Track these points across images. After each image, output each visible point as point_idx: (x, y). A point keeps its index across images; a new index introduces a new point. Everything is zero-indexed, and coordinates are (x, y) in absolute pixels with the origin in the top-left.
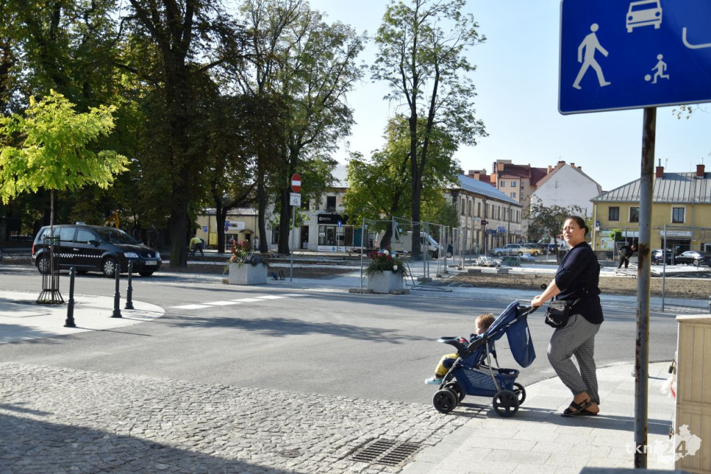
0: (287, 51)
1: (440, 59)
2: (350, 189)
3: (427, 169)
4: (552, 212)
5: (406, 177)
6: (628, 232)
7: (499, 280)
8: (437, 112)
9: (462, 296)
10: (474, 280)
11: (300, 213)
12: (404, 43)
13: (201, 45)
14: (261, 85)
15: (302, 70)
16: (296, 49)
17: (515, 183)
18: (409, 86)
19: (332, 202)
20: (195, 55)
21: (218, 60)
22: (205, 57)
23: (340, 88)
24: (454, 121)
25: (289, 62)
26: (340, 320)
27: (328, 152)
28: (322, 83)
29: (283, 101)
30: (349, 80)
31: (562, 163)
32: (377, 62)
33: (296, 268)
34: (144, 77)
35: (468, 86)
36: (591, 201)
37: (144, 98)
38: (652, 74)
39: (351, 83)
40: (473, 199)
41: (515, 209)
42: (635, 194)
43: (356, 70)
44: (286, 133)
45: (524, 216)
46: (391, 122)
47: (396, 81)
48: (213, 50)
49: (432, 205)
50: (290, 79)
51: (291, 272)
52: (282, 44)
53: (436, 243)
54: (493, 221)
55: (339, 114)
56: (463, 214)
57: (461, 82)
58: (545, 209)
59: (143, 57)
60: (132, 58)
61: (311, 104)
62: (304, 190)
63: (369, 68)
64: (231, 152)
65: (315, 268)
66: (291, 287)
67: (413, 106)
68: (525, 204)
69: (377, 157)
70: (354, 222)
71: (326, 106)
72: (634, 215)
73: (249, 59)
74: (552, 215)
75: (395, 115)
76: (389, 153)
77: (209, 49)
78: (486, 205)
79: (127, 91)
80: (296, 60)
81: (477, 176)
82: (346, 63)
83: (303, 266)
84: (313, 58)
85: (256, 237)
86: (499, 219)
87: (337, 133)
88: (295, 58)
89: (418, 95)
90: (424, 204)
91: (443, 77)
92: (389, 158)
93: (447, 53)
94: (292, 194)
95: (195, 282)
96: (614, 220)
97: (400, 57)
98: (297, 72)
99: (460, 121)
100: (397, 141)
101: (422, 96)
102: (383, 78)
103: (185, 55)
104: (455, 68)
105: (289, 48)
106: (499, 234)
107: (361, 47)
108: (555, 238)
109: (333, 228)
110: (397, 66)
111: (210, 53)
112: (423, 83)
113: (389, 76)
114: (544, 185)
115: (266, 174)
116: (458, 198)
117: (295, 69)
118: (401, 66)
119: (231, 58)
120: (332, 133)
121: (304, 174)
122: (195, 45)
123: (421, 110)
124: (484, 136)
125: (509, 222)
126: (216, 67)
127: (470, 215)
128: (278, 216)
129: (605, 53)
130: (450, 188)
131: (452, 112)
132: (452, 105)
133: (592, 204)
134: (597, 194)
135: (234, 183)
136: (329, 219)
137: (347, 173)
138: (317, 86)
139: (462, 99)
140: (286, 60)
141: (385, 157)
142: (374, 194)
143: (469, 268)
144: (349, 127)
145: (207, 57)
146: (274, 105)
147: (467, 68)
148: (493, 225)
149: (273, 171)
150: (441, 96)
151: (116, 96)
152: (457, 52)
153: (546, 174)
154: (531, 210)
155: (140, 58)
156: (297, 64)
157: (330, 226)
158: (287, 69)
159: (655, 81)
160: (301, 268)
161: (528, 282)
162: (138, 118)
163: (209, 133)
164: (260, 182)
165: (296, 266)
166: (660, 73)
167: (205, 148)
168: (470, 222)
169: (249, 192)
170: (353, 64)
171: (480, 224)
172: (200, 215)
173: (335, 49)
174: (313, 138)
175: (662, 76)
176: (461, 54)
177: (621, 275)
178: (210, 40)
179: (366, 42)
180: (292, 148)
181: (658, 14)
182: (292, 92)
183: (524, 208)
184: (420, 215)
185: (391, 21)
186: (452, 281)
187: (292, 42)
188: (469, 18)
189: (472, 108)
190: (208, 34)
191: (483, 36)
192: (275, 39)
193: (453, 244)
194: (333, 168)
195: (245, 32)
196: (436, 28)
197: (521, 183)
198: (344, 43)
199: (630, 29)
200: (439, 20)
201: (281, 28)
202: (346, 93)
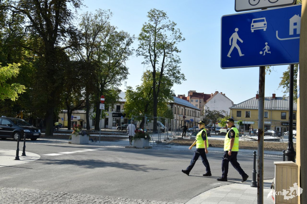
0: (100, 43)
1: (166, 47)
2: (127, 102)
3: (160, 93)
4: (213, 113)
5: (151, 97)
6: (245, 122)
7: (191, 142)
8: (164, 70)
9: (175, 149)
10: (180, 142)
11: (104, 112)
12: (150, 41)
13: (61, 39)
14: (88, 57)
15: (106, 51)
16: (104, 42)
17: (197, 100)
18: (153, 58)
19: (119, 108)
20: (58, 43)
21: (69, 45)
22: (63, 44)
23: (123, 59)
24: (172, 74)
26: (121, 161)
27: (117, 86)
28: (115, 56)
29: (97, 64)
30: (127, 55)
31: (217, 92)
32: (139, 48)
33: (102, 137)
34: (35, 52)
35: (178, 59)
36: (229, 108)
37: (36, 61)
38: (263, 51)
39: (127, 57)
40: (180, 107)
41: (197, 111)
43: (130, 51)
44: (99, 78)
45: (201, 115)
46: (145, 74)
47: (147, 56)
48: (67, 42)
49: (162, 110)
50: (101, 54)
51: (100, 139)
52: (98, 39)
53: (164, 126)
54: (188, 116)
55: (122, 70)
56: (175, 113)
57: (175, 57)
58: (210, 111)
59: (35, 44)
60: (30, 44)
61: (110, 65)
62: (106, 103)
63: (135, 51)
64: (75, 85)
65: (111, 137)
66: (99, 145)
67: (154, 67)
68: (202, 109)
69: (138, 88)
70: (128, 117)
71: (116, 66)
72: (247, 115)
73: (83, 45)
74: (213, 114)
75: (146, 71)
76: (143, 87)
78: (185, 110)
79: (28, 58)
80: (104, 47)
81: (181, 97)
82: (126, 48)
83: (105, 136)
84: (111, 46)
85: (85, 123)
86: (191, 116)
87: (121, 78)
88: (103, 46)
89: (156, 62)
90: (159, 109)
91: (167, 55)
92: (144, 89)
93: (169, 45)
94: (100, 104)
95: (56, 143)
96: (239, 116)
97: (149, 46)
98: (104, 52)
99: (174, 73)
100: (147, 82)
101: (158, 63)
102: (141, 55)
103: (54, 43)
104: (172, 51)
105: (101, 41)
106: (191, 122)
107: (132, 41)
108: (215, 124)
109: (119, 119)
110: (147, 50)
111: (65, 43)
112: (159, 57)
113: (144, 54)
114: (210, 101)
115: (90, 95)
116: (173, 106)
117: (103, 50)
118: (149, 50)
119: (75, 45)
120: (119, 78)
121: (107, 96)
122: (59, 39)
123: (158, 69)
124: (185, 80)
125: (195, 117)
126: (68, 48)
127: (178, 114)
128: (95, 114)
129: (242, 41)
130: (170, 102)
131: (171, 70)
132: (171, 67)
133: (230, 109)
134: (231, 105)
135: (76, 99)
136: (117, 115)
137: (125, 95)
138: (113, 58)
139: (175, 64)
140: (100, 46)
141: (142, 89)
142: (137, 105)
143: (178, 137)
144: (126, 76)
145: (64, 45)
146: (94, 65)
147: (177, 51)
148: (188, 118)
149: (92, 94)
150: (166, 63)
151: (23, 60)
152: (173, 45)
153: (210, 97)
154: (204, 112)
156: (104, 48)
157: (118, 118)
158: (100, 50)
159: (264, 54)
160: (104, 137)
162: (33, 70)
163: (64, 77)
164: (87, 99)
165: (102, 136)
166: (266, 50)
167: (62, 84)
168: (178, 117)
169: (82, 103)
170: (129, 49)
171: (182, 118)
172: (60, 113)
173: (121, 42)
174: (111, 80)
175: (268, 52)
176: (175, 46)
177: (243, 140)
178: (65, 37)
179: (134, 40)
180: (101, 84)
181: (265, 24)
182: (102, 60)
183: (201, 111)
184: (157, 114)
185: (145, 31)
186: (171, 143)
187: (102, 39)
188: (178, 30)
189: (179, 68)
190: (65, 34)
191: (184, 38)
192: (95, 37)
193: (171, 126)
194: (119, 93)
195: (81, 34)
196: (164, 34)
197: (200, 100)
198: (125, 40)
199: (252, 31)
200: (165, 31)
201: (97, 33)
202: (125, 61)
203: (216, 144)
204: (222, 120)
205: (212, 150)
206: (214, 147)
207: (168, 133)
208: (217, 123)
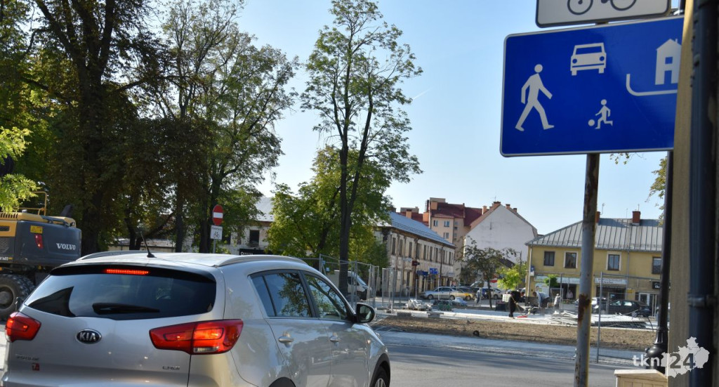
0: (212, 74)
1: (374, 90)
2: (275, 223)
3: (357, 204)
4: (486, 254)
5: (335, 212)
6: (563, 279)
7: (430, 325)
8: (369, 145)
9: (391, 341)
10: (403, 324)
11: (220, 247)
12: (337, 72)
13: (120, 63)
14: (183, 108)
15: (228, 95)
16: (222, 73)
17: (448, 223)
18: (341, 117)
19: (255, 236)
20: (112, 74)
21: (137, 80)
22: (123, 76)
23: (268, 116)
24: (387, 155)
25: (214, 85)
27: (253, 183)
28: (248, 109)
29: (206, 127)
30: (277, 107)
31: (497, 204)
32: (307, 90)
34: (55, 94)
35: (402, 119)
36: (526, 244)
37: (55, 117)
38: (596, 119)
39: (280, 111)
40: (405, 238)
41: (448, 250)
42: (576, 239)
43: (285, 97)
44: (209, 161)
45: (457, 258)
46: (321, 154)
47: (327, 111)
48: (133, 70)
49: (361, 243)
50: (214, 104)
52: (208, 67)
53: (364, 283)
54: (425, 262)
55: (265, 143)
56: (393, 253)
57: (395, 115)
58: (479, 251)
59: (56, 73)
60: (42, 74)
61: (236, 131)
62: (225, 223)
63: (299, 96)
64: (149, 179)
67: (344, 138)
68: (459, 246)
69: (304, 190)
71: (252, 134)
73: (171, 81)
74: (486, 257)
75: (325, 147)
76: (317, 186)
77: (128, 68)
78: (418, 245)
79: (36, 109)
80: (222, 84)
81: (409, 214)
82: (275, 89)
84: (240, 83)
86: (431, 260)
87: (263, 163)
88: (221, 82)
89: (350, 126)
90: (353, 242)
91: (377, 109)
92: (318, 192)
93: (381, 85)
94: (212, 226)
96: (549, 265)
97: (332, 86)
98: (222, 97)
99: (393, 156)
100: (326, 174)
101: (354, 127)
102: (313, 107)
103: (101, 73)
104: (390, 99)
105: (215, 71)
106: (431, 276)
107: (291, 73)
108: (489, 282)
110: (329, 96)
111: (129, 73)
112: (356, 114)
113: (321, 106)
114: (479, 226)
115: (185, 204)
116: (389, 236)
117: (220, 93)
118: (333, 95)
119: (152, 79)
120: (257, 163)
121: (226, 206)
122: (113, 63)
123: (353, 142)
124: (418, 173)
125: (441, 263)
126: (135, 87)
127: (400, 255)
128: (197, 249)
129: (549, 95)
130: (381, 225)
131: (385, 146)
132: (386, 139)
133: (527, 247)
134: (532, 237)
135: (150, 212)
137: (273, 206)
138: (243, 113)
139: (396, 133)
140: (211, 83)
141: (313, 191)
142: (300, 230)
143: (399, 311)
144: (276, 158)
145: (126, 77)
146: (196, 130)
147: (402, 101)
148: (424, 266)
149: (193, 201)
150: (374, 129)
151: (24, 113)
152: (392, 83)
153: (481, 215)
154: (464, 252)
155: (52, 74)
156: (223, 88)
158: (211, 93)
159: (599, 127)
161: (460, 328)
162: (48, 138)
163: (124, 158)
164: (178, 212)
166: (604, 118)
167: (120, 174)
168: (400, 262)
169: (165, 223)
170: (283, 91)
171: (411, 264)
172: (111, 245)
173: (263, 74)
174: (237, 168)
175: (606, 122)
176: (396, 86)
177: (556, 323)
178: (129, 58)
179: (297, 69)
180: (214, 177)
181: (602, 59)
182: (217, 118)
183: (457, 250)
184: (348, 253)
185: (324, 47)
186: (380, 325)
187: (218, 65)
188: (405, 49)
189: (406, 143)
190: (128, 52)
191: (420, 68)
192: (200, 60)
193: (383, 285)
194: (258, 199)
195: (167, 52)
196: (371, 57)
197: (455, 223)
198: (273, 68)
199: (574, 72)
200: (374, 49)
201: (207, 49)
202: (274, 121)
203: (489, 330)
204: (508, 273)
205: (479, 345)
206: (486, 337)
207: (374, 302)
208: (496, 279)
